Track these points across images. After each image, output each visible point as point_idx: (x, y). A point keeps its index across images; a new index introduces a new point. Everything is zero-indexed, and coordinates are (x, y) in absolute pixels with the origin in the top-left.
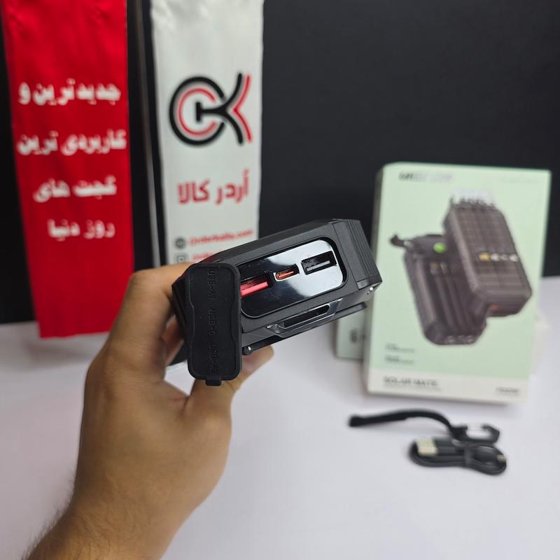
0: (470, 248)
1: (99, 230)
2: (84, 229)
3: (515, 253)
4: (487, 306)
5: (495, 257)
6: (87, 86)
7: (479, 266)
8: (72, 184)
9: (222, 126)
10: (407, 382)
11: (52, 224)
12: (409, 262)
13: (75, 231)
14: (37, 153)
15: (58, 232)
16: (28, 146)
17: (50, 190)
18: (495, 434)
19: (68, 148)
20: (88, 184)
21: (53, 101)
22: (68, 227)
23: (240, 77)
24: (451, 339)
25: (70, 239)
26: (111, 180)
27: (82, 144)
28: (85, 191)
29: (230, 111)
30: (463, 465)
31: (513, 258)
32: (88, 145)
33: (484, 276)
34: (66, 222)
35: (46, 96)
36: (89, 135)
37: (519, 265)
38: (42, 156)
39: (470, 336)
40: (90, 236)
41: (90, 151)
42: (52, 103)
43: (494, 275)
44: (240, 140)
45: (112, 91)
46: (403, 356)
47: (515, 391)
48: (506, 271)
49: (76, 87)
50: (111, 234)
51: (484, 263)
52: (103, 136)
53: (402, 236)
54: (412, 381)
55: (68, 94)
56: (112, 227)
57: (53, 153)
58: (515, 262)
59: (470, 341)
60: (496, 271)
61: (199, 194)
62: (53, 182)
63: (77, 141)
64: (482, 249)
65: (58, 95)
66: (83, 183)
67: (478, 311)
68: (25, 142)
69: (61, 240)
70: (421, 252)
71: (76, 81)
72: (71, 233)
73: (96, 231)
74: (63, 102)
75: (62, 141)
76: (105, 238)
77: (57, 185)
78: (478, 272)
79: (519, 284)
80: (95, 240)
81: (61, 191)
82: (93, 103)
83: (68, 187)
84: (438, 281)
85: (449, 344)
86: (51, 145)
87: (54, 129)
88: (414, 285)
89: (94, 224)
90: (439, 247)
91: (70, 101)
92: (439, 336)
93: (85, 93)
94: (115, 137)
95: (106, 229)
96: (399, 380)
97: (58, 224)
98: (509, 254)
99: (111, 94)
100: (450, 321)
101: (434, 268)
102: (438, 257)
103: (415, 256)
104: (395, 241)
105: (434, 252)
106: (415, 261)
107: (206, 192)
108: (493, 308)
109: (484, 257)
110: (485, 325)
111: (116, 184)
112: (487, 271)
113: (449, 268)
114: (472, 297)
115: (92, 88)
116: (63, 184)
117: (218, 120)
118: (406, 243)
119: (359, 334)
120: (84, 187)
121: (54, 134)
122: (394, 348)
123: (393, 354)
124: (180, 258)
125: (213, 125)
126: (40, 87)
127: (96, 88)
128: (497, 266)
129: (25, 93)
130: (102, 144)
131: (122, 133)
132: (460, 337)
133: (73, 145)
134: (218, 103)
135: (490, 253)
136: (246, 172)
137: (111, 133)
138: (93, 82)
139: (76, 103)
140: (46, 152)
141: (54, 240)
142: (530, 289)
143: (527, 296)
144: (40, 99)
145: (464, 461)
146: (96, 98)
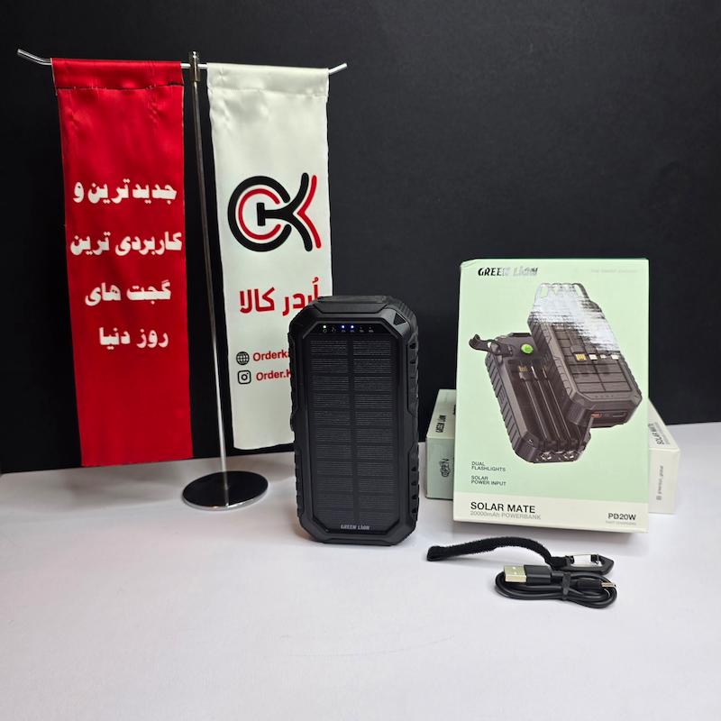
1: (151, 340)
2: (136, 338)
3: (618, 351)
4: (588, 414)
5: (593, 356)
6: (143, 188)
8: (124, 288)
9: (287, 229)
11: (101, 332)
12: (494, 366)
13: (126, 340)
14: (88, 253)
15: (107, 341)
16: (80, 247)
17: (100, 293)
18: (608, 564)
19: (120, 249)
20: (141, 289)
21: (107, 199)
22: (118, 335)
23: (305, 177)
24: (548, 455)
25: (120, 347)
26: (166, 285)
27: (136, 246)
28: (137, 295)
29: (296, 213)
30: (558, 596)
31: (615, 357)
32: (143, 247)
34: (116, 331)
35: (99, 195)
36: (144, 237)
37: (622, 363)
38: (94, 256)
39: (571, 452)
40: (141, 345)
41: (144, 252)
42: (106, 202)
43: (594, 378)
44: (308, 247)
45: (167, 190)
46: (492, 476)
47: (632, 517)
48: (608, 373)
49: (131, 187)
50: (164, 344)
52: (159, 238)
53: (484, 337)
54: (505, 507)
55: (123, 193)
56: (165, 337)
57: (104, 253)
58: (617, 361)
59: (572, 457)
61: (263, 303)
62: (104, 286)
63: (130, 242)
65: (113, 194)
66: (135, 287)
67: (577, 421)
68: (77, 244)
69: (110, 348)
70: (507, 354)
71: (131, 181)
72: (121, 342)
73: (148, 341)
74: (117, 200)
75: (115, 242)
76: (158, 348)
77: (108, 289)
78: (573, 375)
79: (626, 387)
80: (147, 349)
81: (113, 295)
82: (148, 202)
83: (119, 291)
84: (528, 386)
85: (547, 461)
86: (104, 245)
87: (107, 229)
88: (500, 393)
89: (147, 333)
90: (527, 348)
91: (124, 200)
93: (140, 193)
94: (171, 238)
95: (161, 339)
96: (489, 506)
97: (108, 333)
98: (609, 353)
99: (168, 194)
101: (523, 369)
102: (526, 359)
103: (499, 358)
104: (476, 343)
105: (523, 354)
106: (500, 365)
107: (271, 301)
108: (596, 416)
109: (580, 357)
110: (589, 437)
111: (170, 288)
112: (585, 373)
113: (539, 372)
114: (569, 403)
115: (147, 188)
116: (114, 288)
117: (283, 223)
118: (489, 345)
120: (137, 291)
121: (107, 234)
122: (481, 466)
123: (481, 473)
124: (241, 374)
125: (278, 227)
126: (94, 185)
127: (152, 188)
128: (596, 367)
129: (79, 191)
130: (157, 245)
131: (178, 235)
132: (559, 453)
133: (126, 246)
135: (587, 352)
136: (316, 279)
137: (167, 235)
138: (150, 183)
139: (131, 200)
140: (98, 252)
141: (103, 347)
142: (639, 393)
143: (636, 400)
144: (94, 198)
145: (561, 591)
146: (151, 197)
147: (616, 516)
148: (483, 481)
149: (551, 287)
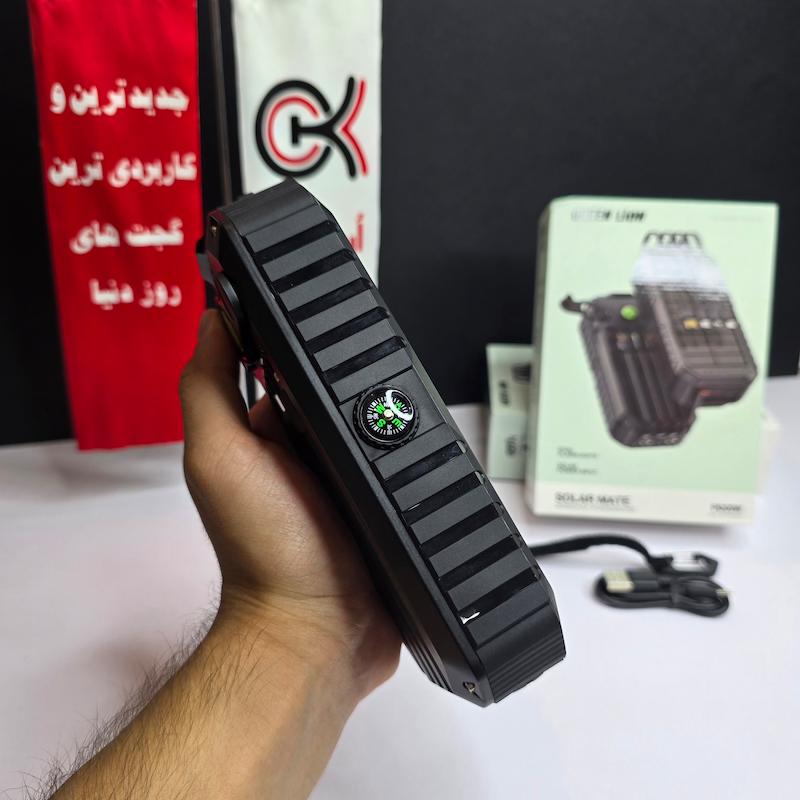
0: (670, 313)
1: (159, 296)
2: (139, 294)
3: (733, 317)
4: (696, 391)
5: (705, 324)
6: (143, 91)
7: (684, 336)
8: (122, 229)
9: (327, 151)
10: (587, 499)
11: (95, 285)
12: (588, 333)
13: (127, 296)
14: (74, 183)
15: (103, 298)
16: (63, 174)
17: (92, 236)
18: (712, 565)
19: (116, 177)
20: (144, 229)
21: (97, 109)
22: (117, 290)
23: (351, 82)
24: (647, 438)
25: (120, 307)
26: (176, 224)
27: (137, 172)
28: (140, 238)
29: (338, 131)
30: (669, 604)
31: (730, 325)
32: (145, 173)
33: (691, 349)
34: (114, 283)
35: (86, 102)
36: (147, 160)
37: (738, 335)
38: (82, 187)
39: (672, 435)
40: (147, 303)
41: (147, 182)
42: (96, 112)
43: (704, 349)
44: (352, 172)
45: (176, 97)
46: (582, 464)
47: (737, 509)
48: (720, 343)
49: (128, 92)
50: (176, 301)
51: (691, 332)
52: (166, 161)
53: (577, 298)
54: (595, 498)
55: (117, 100)
56: (177, 291)
57: (96, 182)
58: (732, 330)
59: (673, 440)
60: (708, 342)
62: (96, 226)
63: (129, 168)
64: (688, 312)
65: (104, 101)
66: (137, 228)
67: (683, 399)
68: (58, 168)
69: (107, 308)
70: (604, 319)
71: (128, 83)
72: (121, 299)
73: (155, 298)
74: (110, 110)
75: (109, 167)
76: (167, 307)
77: (102, 230)
78: (682, 345)
79: (740, 360)
80: (154, 308)
81: (108, 239)
82: (151, 113)
83: (116, 233)
84: (628, 358)
85: (645, 445)
86: (95, 172)
87: (98, 150)
88: (595, 365)
89: (153, 288)
90: (629, 312)
91: (119, 110)
92: (631, 434)
93: (141, 100)
94: (181, 162)
95: (170, 294)
96: (577, 497)
97: (104, 287)
98: (724, 320)
99: (176, 101)
100: (646, 414)
101: (622, 338)
102: (627, 326)
103: (596, 324)
104: (569, 304)
105: (623, 319)
106: (595, 331)
108: (704, 394)
109: (691, 324)
110: (694, 418)
111: (182, 229)
112: (695, 344)
113: (642, 339)
114: (674, 379)
115: (150, 93)
116: (110, 229)
117: (322, 142)
118: (583, 307)
119: (518, 443)
120: (140, 232)
121: (99, 156)
122: (570, 453)
123: (569, 461)
125: (315, 149)
126: (78, 88)
127: (155, 93)
128: (708, 337)
129: (58, 96)
130: (164, 173)
131: (190, 158)
132: (660, 436)
133: (124, 173)
134: (322, 118)
135: (698, 319)
136: (361, 217)
137: (176, 158)
138: (152, 85)
139: (128, 111)
140: (87, 182)
141: (98, 307)
142: (755, 367)
143: (751, 376)
144: (79, 107)
145: (670, 599)
146: (155, 107)
147: (719, 508)
148: (572, 469)
149: (661, 237)
